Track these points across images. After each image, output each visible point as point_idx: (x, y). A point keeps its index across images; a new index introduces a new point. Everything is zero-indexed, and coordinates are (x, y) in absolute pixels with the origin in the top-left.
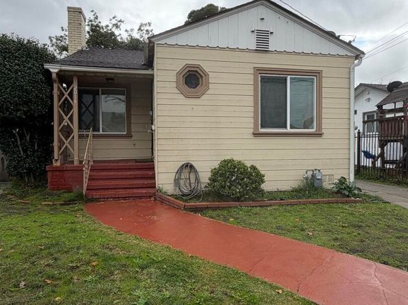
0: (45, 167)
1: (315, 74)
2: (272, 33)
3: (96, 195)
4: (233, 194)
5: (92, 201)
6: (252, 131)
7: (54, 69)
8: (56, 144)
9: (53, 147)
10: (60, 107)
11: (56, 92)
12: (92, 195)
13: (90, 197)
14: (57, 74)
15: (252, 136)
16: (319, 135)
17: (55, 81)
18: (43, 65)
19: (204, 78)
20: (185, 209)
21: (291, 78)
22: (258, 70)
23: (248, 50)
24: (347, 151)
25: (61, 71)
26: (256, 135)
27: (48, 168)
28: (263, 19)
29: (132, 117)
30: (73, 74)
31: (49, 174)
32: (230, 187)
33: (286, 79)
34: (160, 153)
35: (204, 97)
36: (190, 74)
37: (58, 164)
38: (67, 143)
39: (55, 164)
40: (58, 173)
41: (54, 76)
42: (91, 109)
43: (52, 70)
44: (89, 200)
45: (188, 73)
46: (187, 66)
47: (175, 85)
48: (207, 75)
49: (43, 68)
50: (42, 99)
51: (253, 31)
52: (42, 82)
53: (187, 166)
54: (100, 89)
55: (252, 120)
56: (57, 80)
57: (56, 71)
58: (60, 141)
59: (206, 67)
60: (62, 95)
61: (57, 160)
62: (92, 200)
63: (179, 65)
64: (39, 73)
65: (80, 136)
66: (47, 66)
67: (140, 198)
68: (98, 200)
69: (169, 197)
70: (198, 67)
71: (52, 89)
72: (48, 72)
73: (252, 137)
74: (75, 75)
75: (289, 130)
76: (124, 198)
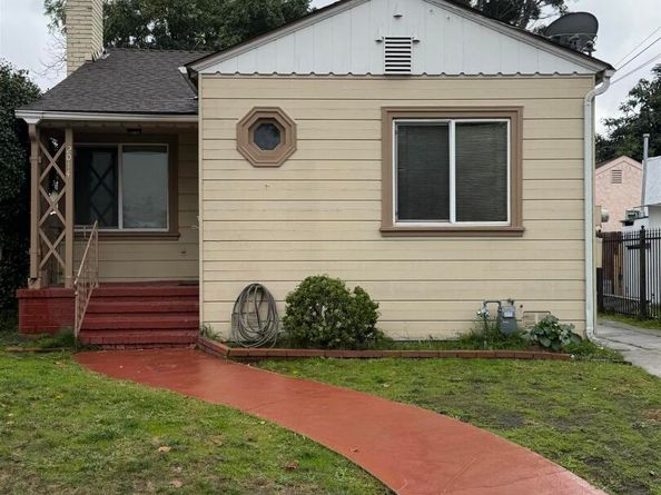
0: (14, 293)
1: (508, 115)
2: (416, 42)
3: (97, 338)
4: (314, 336)
5: (89, 349)
6: (378, 225)
7: (31, 118)
8: (34, 251)
9: (29, 257)
10: (42, 184)
11: (35, 158)
12: (90, 339)
13: (86, 342)
14: (38, 126)
15: (380, 234)
16: (517, 232)
17: (34, 140)
18: (13, 112)
19: (287, 130)
20: (229, 358)
21: (457, 124)
22: (390, 113)
23: (369, 76)
24: (579, 265)
25: (43, 121)
26: (387, 233)
27: (19, 293)
28: (398, 17)
29: (180, 197)
30: (64, 125)
31: (21, 305)
32: (309, 324)
33: (446, 128)
34: (208, 267)
35: (288, 165)
36: (262, 125)
37: (37, 286)
38: (52, 249)
39: (31, 287)
40: (35, 302)
41: (32, 130)
42: (108, 180)
43: (28, 121)
44: (83, 347)
45: (259, 123)
46: (257, 111)
47: (233, 145)
48: (292, 125)
49: (14, 117)
50: (11, 172)
51: (379, 41)
52: (11, 141)
53: (253, 290)
54: (120, 146)
55: (378, 206)
56: (38, 138)
57: (36, 121)
58: (42, 245)
59: (291, 110)
60: (45, 162)
61: (35, 279)
62: (89, 347)
63: (242, 110)
64: (6, 125)
65: (77, 237)
66: (19, 114)
67: (172, 345)
68: (99, 347)
69: (222, 346)
70: (277, 111)
71: (29, 153)
72: (22, 124)
73: (378, 236)
74: (69, 127)
75: (453, 223)
76: (145, 346)
